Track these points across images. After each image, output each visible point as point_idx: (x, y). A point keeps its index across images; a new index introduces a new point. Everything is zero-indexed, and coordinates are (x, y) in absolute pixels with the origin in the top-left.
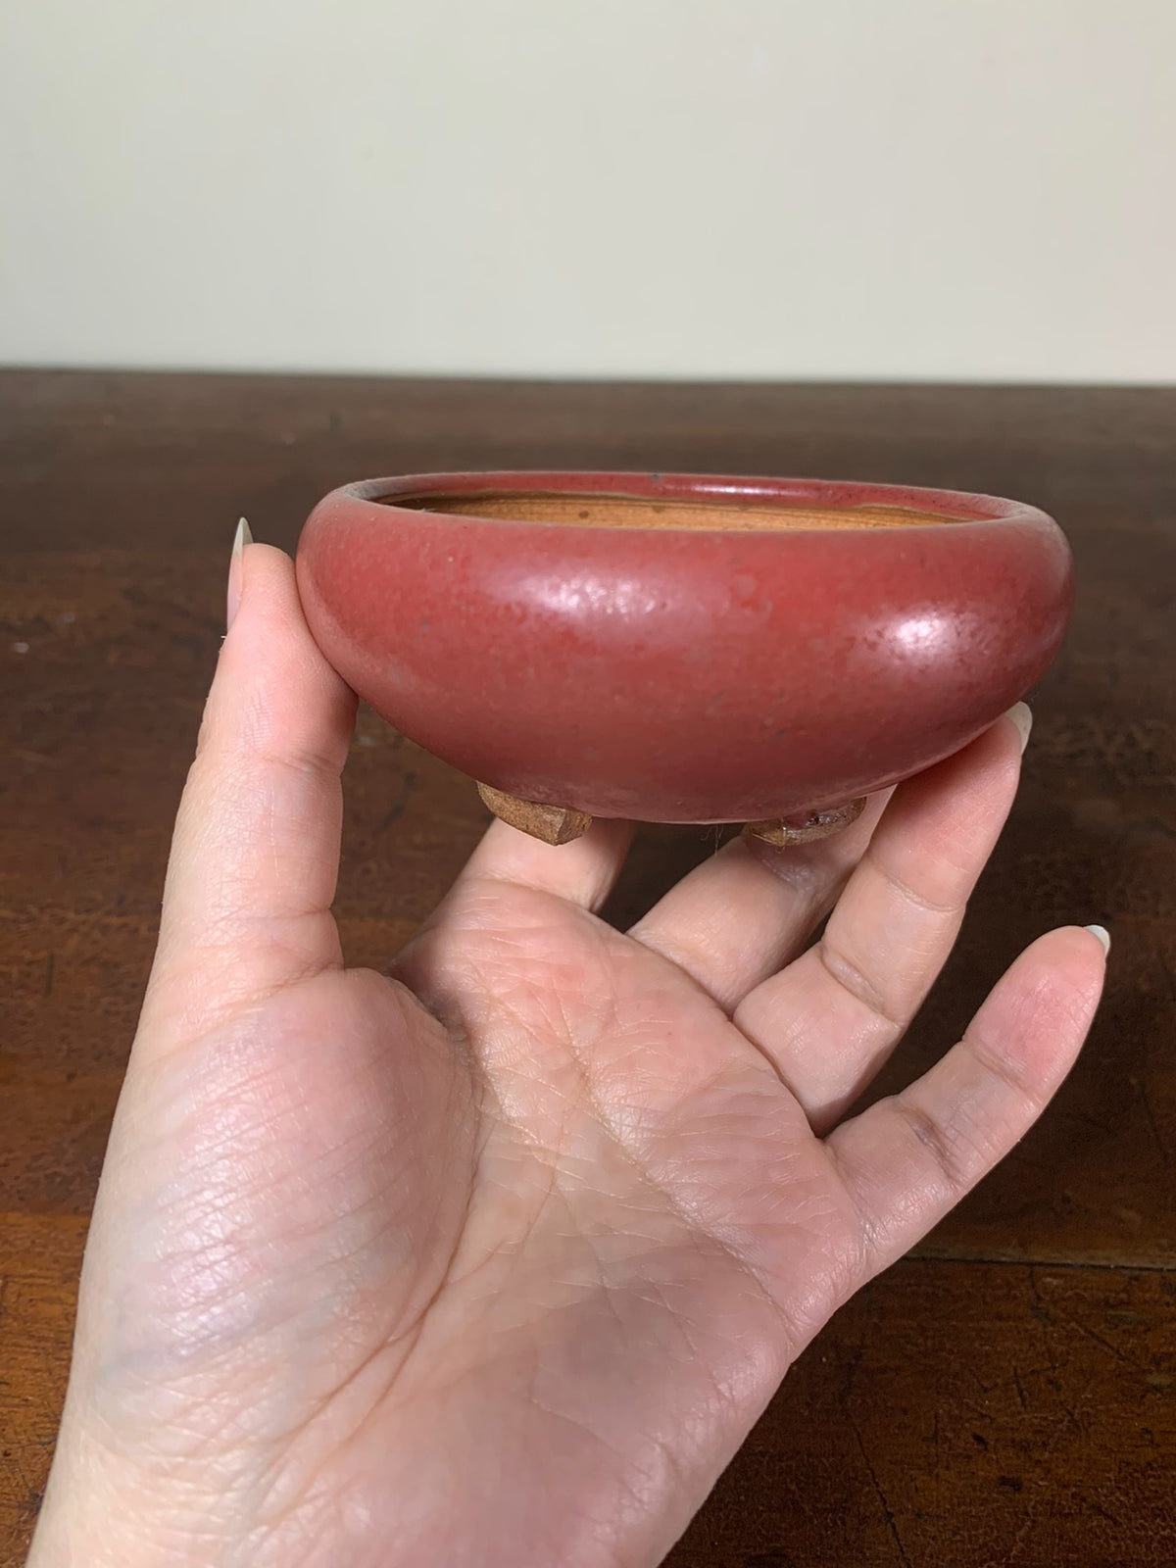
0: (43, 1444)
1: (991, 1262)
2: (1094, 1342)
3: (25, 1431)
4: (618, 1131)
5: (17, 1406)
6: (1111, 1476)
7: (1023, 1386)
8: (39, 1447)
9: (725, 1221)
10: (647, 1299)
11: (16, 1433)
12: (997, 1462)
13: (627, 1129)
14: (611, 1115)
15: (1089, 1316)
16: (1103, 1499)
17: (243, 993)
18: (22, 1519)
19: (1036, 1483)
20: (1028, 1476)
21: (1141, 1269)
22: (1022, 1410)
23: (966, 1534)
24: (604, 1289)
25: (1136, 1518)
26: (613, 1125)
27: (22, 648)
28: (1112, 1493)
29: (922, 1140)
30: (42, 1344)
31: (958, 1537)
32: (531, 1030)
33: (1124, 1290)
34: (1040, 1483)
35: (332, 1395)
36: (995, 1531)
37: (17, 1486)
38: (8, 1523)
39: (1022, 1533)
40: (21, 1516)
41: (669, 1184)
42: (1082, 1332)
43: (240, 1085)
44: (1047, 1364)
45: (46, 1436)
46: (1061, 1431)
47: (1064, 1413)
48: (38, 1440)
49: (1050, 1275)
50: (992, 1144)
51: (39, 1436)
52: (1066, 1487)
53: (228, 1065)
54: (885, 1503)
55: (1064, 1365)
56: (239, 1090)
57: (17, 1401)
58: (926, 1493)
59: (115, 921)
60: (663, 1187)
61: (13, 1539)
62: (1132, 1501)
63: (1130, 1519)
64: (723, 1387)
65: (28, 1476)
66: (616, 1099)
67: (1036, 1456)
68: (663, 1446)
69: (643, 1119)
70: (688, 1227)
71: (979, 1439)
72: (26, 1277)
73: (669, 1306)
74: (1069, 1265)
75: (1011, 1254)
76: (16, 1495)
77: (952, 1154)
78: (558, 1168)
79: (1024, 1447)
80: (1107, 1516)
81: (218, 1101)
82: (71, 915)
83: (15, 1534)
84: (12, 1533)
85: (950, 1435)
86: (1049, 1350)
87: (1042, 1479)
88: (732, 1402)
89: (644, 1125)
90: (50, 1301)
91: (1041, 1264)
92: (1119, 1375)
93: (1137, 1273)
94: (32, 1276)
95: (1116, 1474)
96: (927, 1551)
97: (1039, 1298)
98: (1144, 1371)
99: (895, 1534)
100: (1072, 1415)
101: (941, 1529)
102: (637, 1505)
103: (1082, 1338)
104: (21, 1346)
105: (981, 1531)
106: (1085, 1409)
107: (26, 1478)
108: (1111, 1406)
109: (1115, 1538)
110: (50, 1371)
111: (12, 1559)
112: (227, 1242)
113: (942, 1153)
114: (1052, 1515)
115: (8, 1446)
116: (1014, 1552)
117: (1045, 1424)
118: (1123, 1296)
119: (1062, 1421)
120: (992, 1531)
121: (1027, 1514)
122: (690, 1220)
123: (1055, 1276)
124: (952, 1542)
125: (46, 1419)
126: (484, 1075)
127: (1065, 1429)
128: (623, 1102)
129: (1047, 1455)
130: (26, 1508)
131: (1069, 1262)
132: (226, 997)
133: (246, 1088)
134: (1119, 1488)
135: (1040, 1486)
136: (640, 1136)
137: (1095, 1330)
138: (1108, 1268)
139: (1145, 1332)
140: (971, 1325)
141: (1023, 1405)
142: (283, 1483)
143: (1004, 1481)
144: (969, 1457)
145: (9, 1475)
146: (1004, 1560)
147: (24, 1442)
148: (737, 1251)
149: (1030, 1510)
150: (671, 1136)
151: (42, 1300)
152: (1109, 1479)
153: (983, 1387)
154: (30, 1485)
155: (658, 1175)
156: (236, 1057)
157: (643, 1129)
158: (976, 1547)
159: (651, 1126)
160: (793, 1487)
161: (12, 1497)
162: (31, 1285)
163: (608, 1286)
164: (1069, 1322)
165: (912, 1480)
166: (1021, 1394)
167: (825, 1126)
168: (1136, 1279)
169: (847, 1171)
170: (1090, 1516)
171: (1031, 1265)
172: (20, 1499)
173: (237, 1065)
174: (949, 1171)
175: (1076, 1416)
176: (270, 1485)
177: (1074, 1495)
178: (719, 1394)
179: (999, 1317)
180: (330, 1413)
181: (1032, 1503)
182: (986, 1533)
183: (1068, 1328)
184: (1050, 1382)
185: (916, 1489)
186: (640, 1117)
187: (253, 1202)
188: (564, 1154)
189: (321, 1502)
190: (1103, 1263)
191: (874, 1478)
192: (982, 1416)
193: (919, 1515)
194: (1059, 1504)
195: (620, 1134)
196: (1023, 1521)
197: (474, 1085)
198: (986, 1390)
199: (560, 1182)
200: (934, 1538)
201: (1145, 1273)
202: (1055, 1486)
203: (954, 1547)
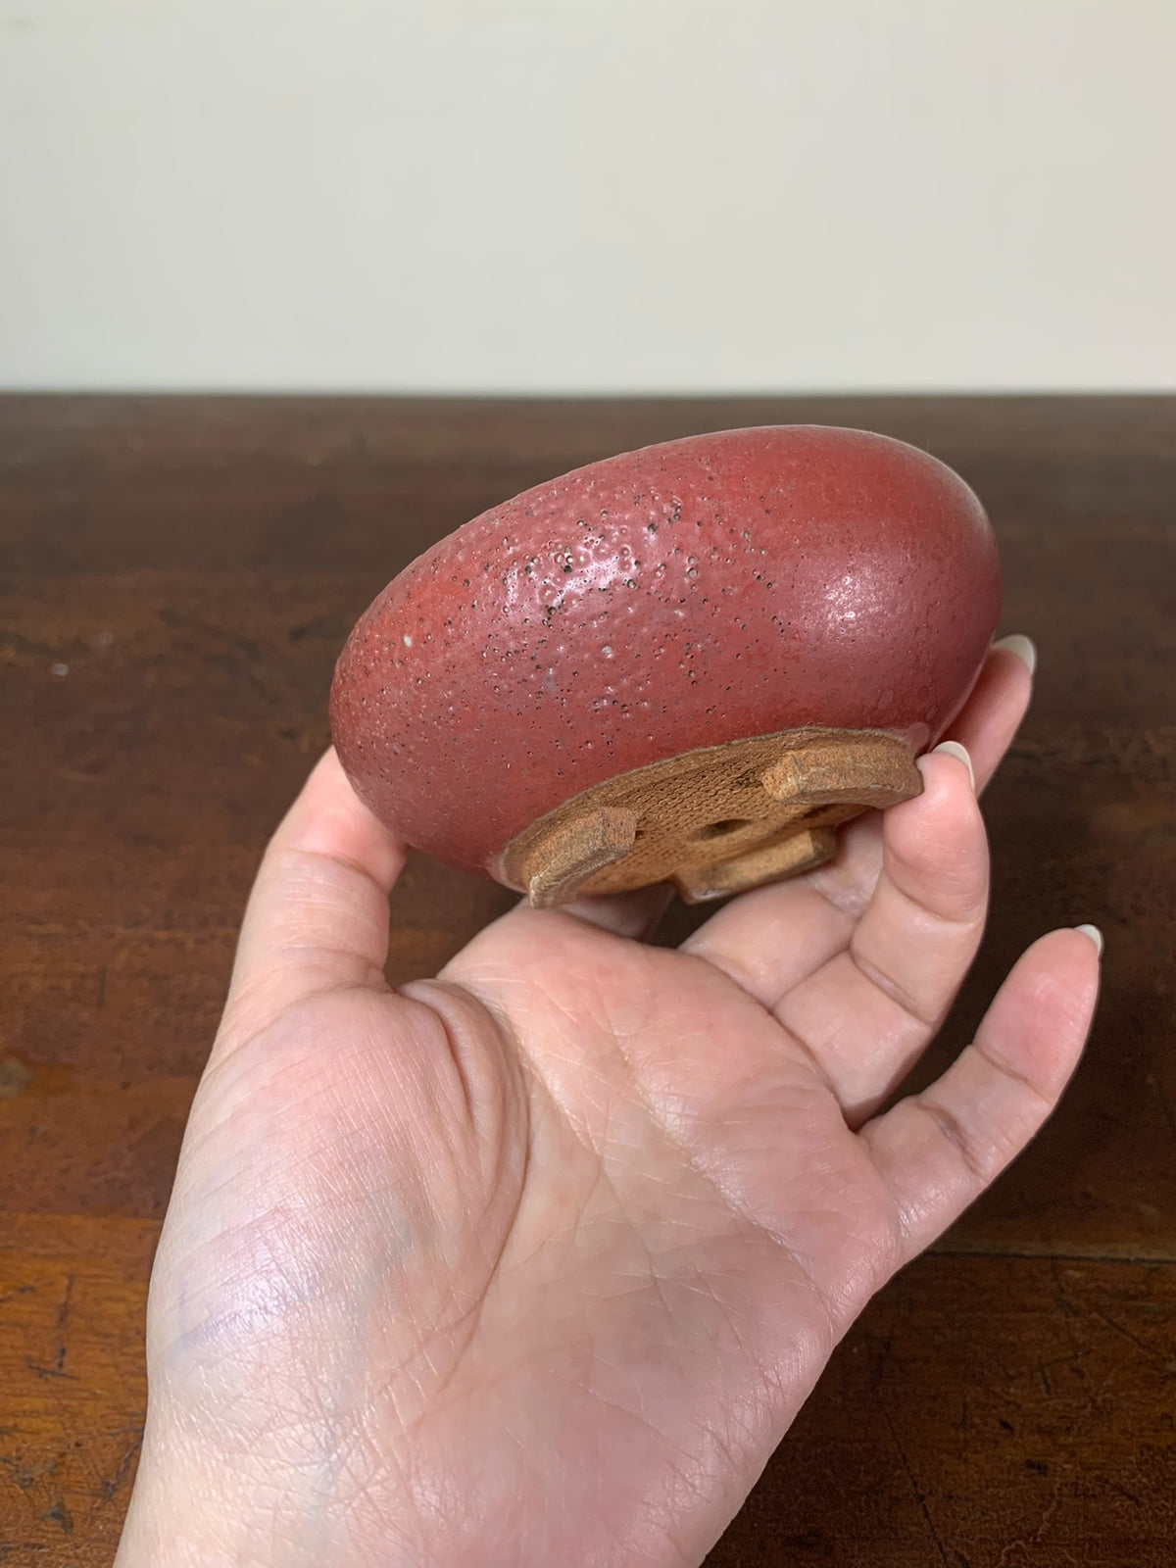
0: (112, 1435)
1: (1016, 1256)
2: (1116, 1331)
3: (95, 1423)
4: (663, 1118)
5: (86, 1399)
6: (1132, 1458)
7: (1048, 1374)
8: (108, 1437)
10: (695, 1289)
11: (87, 1425)
12: (1023, 1447)
13: (672, 1116)
14: (655, 1102)
15: (1110, 1306)
16: (1125, 1480)
18: (95, 1506)
19: (1060, 1466)
20: (1053, 1460)
21: (1158, 1261)
22: (1047, 1396)
23: (994, 1514)
24: (654, 1280)
25: (1157, 1499)
26: (657, 1111)
27: (61, 670)
28: (1134, 1476)
29: (945, 1134)
30: (109, 1341)
31: (987, 1518)
33: (1144, 1282)
34: (1065, 1466)
36: (1022, 1512)
37: (89, 1474)
38: (82, 1509)
39: (1046, 1515)
40: (94, 1503)
41: (715, 1171)
42: (1104, 1322)
44: (1071, 1353)
45: (115, 1427)
46: (1084, 1416)
47: (1087, 1399)
48: (107, 1431)
49: (1072, 1268)
50: (1009, 1140)
51: (108, 1428)
52: (1089, 1469)
54: (916, 1485)
55: (1087, 1353)
57: (85, 1395)
58: (956, 1476)
59: (162, 935)
60: (708, 1175)
61: (86, 1526)
62: (1153, 1483)
63: (1151, 1500)
64: (770, 1374)
65: (100, 1466)
66: (659, 1088)
67: (1061, 1441)
68: (714, 1435)
69: (687, 1106)
70: (733, 1215)
71: (1005, 1425)
72: (89, 1277)
73: (716, 1296)
74: (1090, 1259)
75: (1035, 1248)
76: (89, 1484)
77: (972, 1149)
78: (603, 1154)
79: (1049, 1432)
80: (1131, 1498)
82: (120, 931)
83: (89, 1520)
84: (86, 1519)
85: (977, 1420)
86: (1072, 1339)
87: (1067, 1462)
88: (779, 1387)
89: (688, 1112)
90: (117, 1300)
91: (1064, 1258)
92: (1140, 1363)
93: (1156, 1265)
94: (95, 1276)
95: (1138, 1456)
96: (957, 1532)
97: (1062, 1291)
98: (1164, 1359)
99: (927, 1515)
100: (1094, 1401)
101: (970, 1510)
102: (690, 1489)
103: (1104, 1328)
104: (88, 1342)
105: (1008, 1512)
106: (1107, 1396)
107: (99, 1467)
108: (1133, 1393)
109: (1137, 1517)
110: (116, 1366)
111: (87, 1544)
113: (964, 1148)
114: (1076, 1496)
115: (80, 1437)
116: (1040, 1532)
117: (1068, 1409)
118: (1143, 1287)
119: (1086, 1407)
120: (1019, 1512)
121: (1052, 1495)
122: (734, 1208)
123: (1078, 1269)
124: (981, 1523)
125: (115, 1411)
127: (1087, 1415)
128: (666, 1090)
129: (1070, 1439)
130: (98, 1496)
131: (1090, 1255)
134: (1141, 1470)
135: (1065, 1469)
136: (684, 1123)
137: (1115, 1320)
138: (1127, 1261)
139: (1165, 1322)
140: (995, 1316)
141: (1048, 1391)
143: (1030, 1464)
144: (996, 1442)
145: (82, 1464)
146: (1031, 1539)
147: (95, 1433)
148: (781, 1238)
149: (1056, 1492)
150: (716, 1125)
151: (107, 1298)
152: (1131, 1463)
153: (1008, 1375)
154: (102, 1473)
155: (702, 1161)
157: (688, 1116)
158: (1004, 1527)
159: (694, 1113)
160: (828, 1471)
161: (86, 1485)
162: (95, 1285)
163: (658, 1276)
164: (1090, 1313)
165: (942, 1464)
166: (1045, 1381)
167: (858, 1121)
168: (1155, 1270)
169: (882, 1163)
170: (1113, 1498)
171: (1054, 1258)
172: (92, 1486)
174: (971, 1164)
175: (1098, 1403)
177: (1097, 1477)
178: (767, 1381)
179: (1024, 1309)
181: (1058, 1485)
182: (1013, 1514)
183: (1090, 1317)
184: (1075, 1370)
185: (946, 1472)
186: (684, 1104)
188: (610, 1140)
190: (1123, 1256)
191: (905, 1462)
192: (1009, 1403)
193: (949, 1497)
194: (1083, 1486)
195: (665, 1120)
196: (1049, 1502)
198: (1012, 1378)
199: (607, 1169)
200: (964, 1519)
201: (1165, 1266)
202: (1079, 1469)
203: (983, 1526)
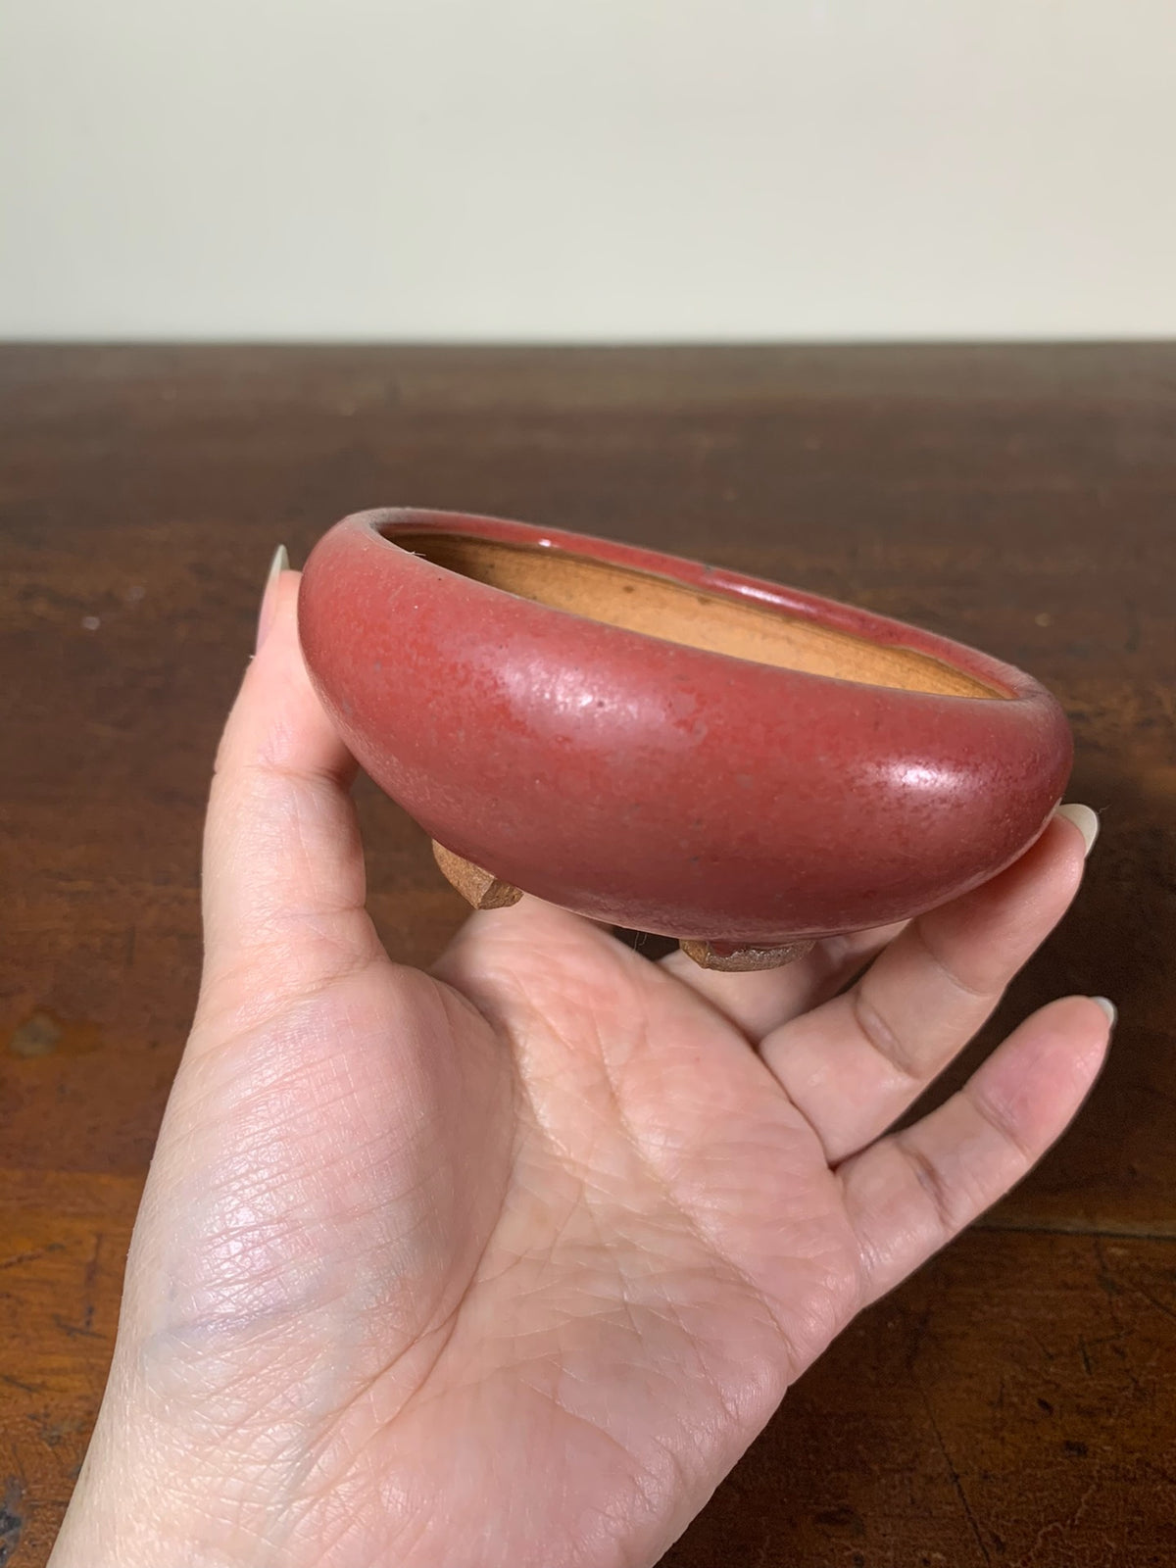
1: (1057, 1232)
2: (1160, 1311)
4: (645, 1149)
7: (1089, 1354)
9: (742, 1249)
10: (664, 1317)
12: (1062, 1427)
13: (655, 1149)
14: (639, 1134)
15: (1155, 1286)
16: (1168, 1464)
17: (297, 986)
19: (1101, 1448)
20: (1093, 1441)
22: (1087, 1376)
23: (1031, 1496)
24: (624, 1303)
26: (640, 1143)
27: (92, 623)
31: (1023, 1499)
32: (569, 1044)
34: (1105, 1448)
35: (375, 1378)
36: (1061, 1494)
39: (1084, 1497)
41: (692, 1207)
42: (1148, 1301)
43: (295, 1072)
44: (1112, 1333)
46: (1127, 1398)
47: (1129, 1380)
49: (1115, 1245)
52: (1130, 1452)
53: (284, 1053)
54: (951, 1464)
55: (1130, 1333)
56: (294, 1077)
58: (992, 1456)
60: (686, 1209)
64: (730, 1406)
66: (644, 1120)
67: (1102, 1422)
68: (673, 1455)
69: (670, 1139)
70: (707, 1251)
71: (1043, 1404)
73: (683, 1326)
74: (1134, 1236)
75: (1078, 1224)
77: (947, 1200)
78: (586, 1180)
79: (1089, 1413)
80: (1172, 1481)
81: (272, 1086)
85: (1015, 1399)
86: (1114, 1318)
87: (1107, 1444)
89: (670, 1145)
91: (1107, 1235)
96: (993, 1512)
97: (1104, 1268)
99: (962, 1494)
100: (1137, 1382)
101: (1007, 1490)
102: (647, 1507)
103: (1148, 1308)
105: (1046, 1493)
106: (1150, 1377)
112: (280, 1220)
114: (1116, 1479)
116: (1078, 1515)
117: (1110, 1390)
119: (1128, 1388)
120: (1057, 1494)
121: (1092, 1478)
122: (708, 1244)
123: (1122, 1246)
124: (1018, 1504)
126: (522, 1084)
127: (1129, 1396)
128: (650, 1122)
129: (1112, 1421)
131: (1135, 1232)
132: (281, 989)
133: (299, 1074)
135: (1104, 1451)
136: (666, 1156)
137: (1159, 1300)
138: (1172, 1239)
140: (1036, 1293)
141: (1089, 1371)
142: (325, 1460)
143: (1069, 1445)
144: (1034, 1422)
146: (1069, 1522)
148: (750, 1278)
149: (1095, 1473)
150: (697, 1159)
153: (1048, 1354)
155: (682, 1197)
156: (292, 1046)
157: (671, 1149)
158: (1041, 1508)
159: (677, 1146)
163: (628, 1301)
164: (1134, 1292)
165: (977, 1443)
166: (1086, 1360)
170: (1154, 1481)
171: (1097, 1235)
173: (292, 1053)
174: (944, 1216)
175: (1141, 1384)
176: (313, 1461)
177: (1138, 1460)
179: (1065, 1286)
180: (371, 1396)
181: (1098, 1468)
182: (1051, 1495)
183: (1134, 1296)
184: (1116, 1350)
185: (982, 1451)
186: (667, 1137)
187: (306, 1183)
188: (593, 1168)
189: (361, 1482)
190: (1168, 1233)
191: (940, 1439)
192: (1049, 1382)
193: (986, 1477)
194: (1124, 1469)
195: (648, 1152)
196: (1088, 1485)
197: (513, 1090)
198: (1051, 1357)
199: (587, 1195)
200: (1000, 1499)
202: (1120, 1451)
203: (1019, 1507)
